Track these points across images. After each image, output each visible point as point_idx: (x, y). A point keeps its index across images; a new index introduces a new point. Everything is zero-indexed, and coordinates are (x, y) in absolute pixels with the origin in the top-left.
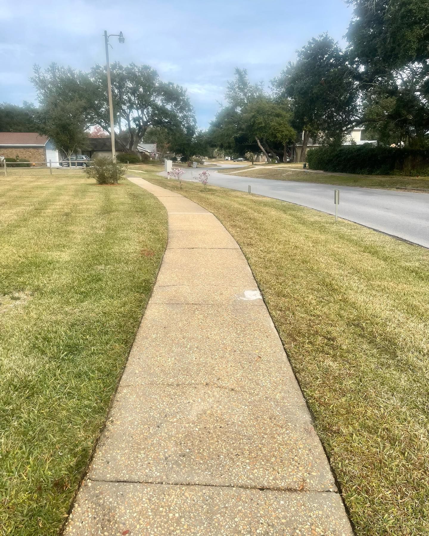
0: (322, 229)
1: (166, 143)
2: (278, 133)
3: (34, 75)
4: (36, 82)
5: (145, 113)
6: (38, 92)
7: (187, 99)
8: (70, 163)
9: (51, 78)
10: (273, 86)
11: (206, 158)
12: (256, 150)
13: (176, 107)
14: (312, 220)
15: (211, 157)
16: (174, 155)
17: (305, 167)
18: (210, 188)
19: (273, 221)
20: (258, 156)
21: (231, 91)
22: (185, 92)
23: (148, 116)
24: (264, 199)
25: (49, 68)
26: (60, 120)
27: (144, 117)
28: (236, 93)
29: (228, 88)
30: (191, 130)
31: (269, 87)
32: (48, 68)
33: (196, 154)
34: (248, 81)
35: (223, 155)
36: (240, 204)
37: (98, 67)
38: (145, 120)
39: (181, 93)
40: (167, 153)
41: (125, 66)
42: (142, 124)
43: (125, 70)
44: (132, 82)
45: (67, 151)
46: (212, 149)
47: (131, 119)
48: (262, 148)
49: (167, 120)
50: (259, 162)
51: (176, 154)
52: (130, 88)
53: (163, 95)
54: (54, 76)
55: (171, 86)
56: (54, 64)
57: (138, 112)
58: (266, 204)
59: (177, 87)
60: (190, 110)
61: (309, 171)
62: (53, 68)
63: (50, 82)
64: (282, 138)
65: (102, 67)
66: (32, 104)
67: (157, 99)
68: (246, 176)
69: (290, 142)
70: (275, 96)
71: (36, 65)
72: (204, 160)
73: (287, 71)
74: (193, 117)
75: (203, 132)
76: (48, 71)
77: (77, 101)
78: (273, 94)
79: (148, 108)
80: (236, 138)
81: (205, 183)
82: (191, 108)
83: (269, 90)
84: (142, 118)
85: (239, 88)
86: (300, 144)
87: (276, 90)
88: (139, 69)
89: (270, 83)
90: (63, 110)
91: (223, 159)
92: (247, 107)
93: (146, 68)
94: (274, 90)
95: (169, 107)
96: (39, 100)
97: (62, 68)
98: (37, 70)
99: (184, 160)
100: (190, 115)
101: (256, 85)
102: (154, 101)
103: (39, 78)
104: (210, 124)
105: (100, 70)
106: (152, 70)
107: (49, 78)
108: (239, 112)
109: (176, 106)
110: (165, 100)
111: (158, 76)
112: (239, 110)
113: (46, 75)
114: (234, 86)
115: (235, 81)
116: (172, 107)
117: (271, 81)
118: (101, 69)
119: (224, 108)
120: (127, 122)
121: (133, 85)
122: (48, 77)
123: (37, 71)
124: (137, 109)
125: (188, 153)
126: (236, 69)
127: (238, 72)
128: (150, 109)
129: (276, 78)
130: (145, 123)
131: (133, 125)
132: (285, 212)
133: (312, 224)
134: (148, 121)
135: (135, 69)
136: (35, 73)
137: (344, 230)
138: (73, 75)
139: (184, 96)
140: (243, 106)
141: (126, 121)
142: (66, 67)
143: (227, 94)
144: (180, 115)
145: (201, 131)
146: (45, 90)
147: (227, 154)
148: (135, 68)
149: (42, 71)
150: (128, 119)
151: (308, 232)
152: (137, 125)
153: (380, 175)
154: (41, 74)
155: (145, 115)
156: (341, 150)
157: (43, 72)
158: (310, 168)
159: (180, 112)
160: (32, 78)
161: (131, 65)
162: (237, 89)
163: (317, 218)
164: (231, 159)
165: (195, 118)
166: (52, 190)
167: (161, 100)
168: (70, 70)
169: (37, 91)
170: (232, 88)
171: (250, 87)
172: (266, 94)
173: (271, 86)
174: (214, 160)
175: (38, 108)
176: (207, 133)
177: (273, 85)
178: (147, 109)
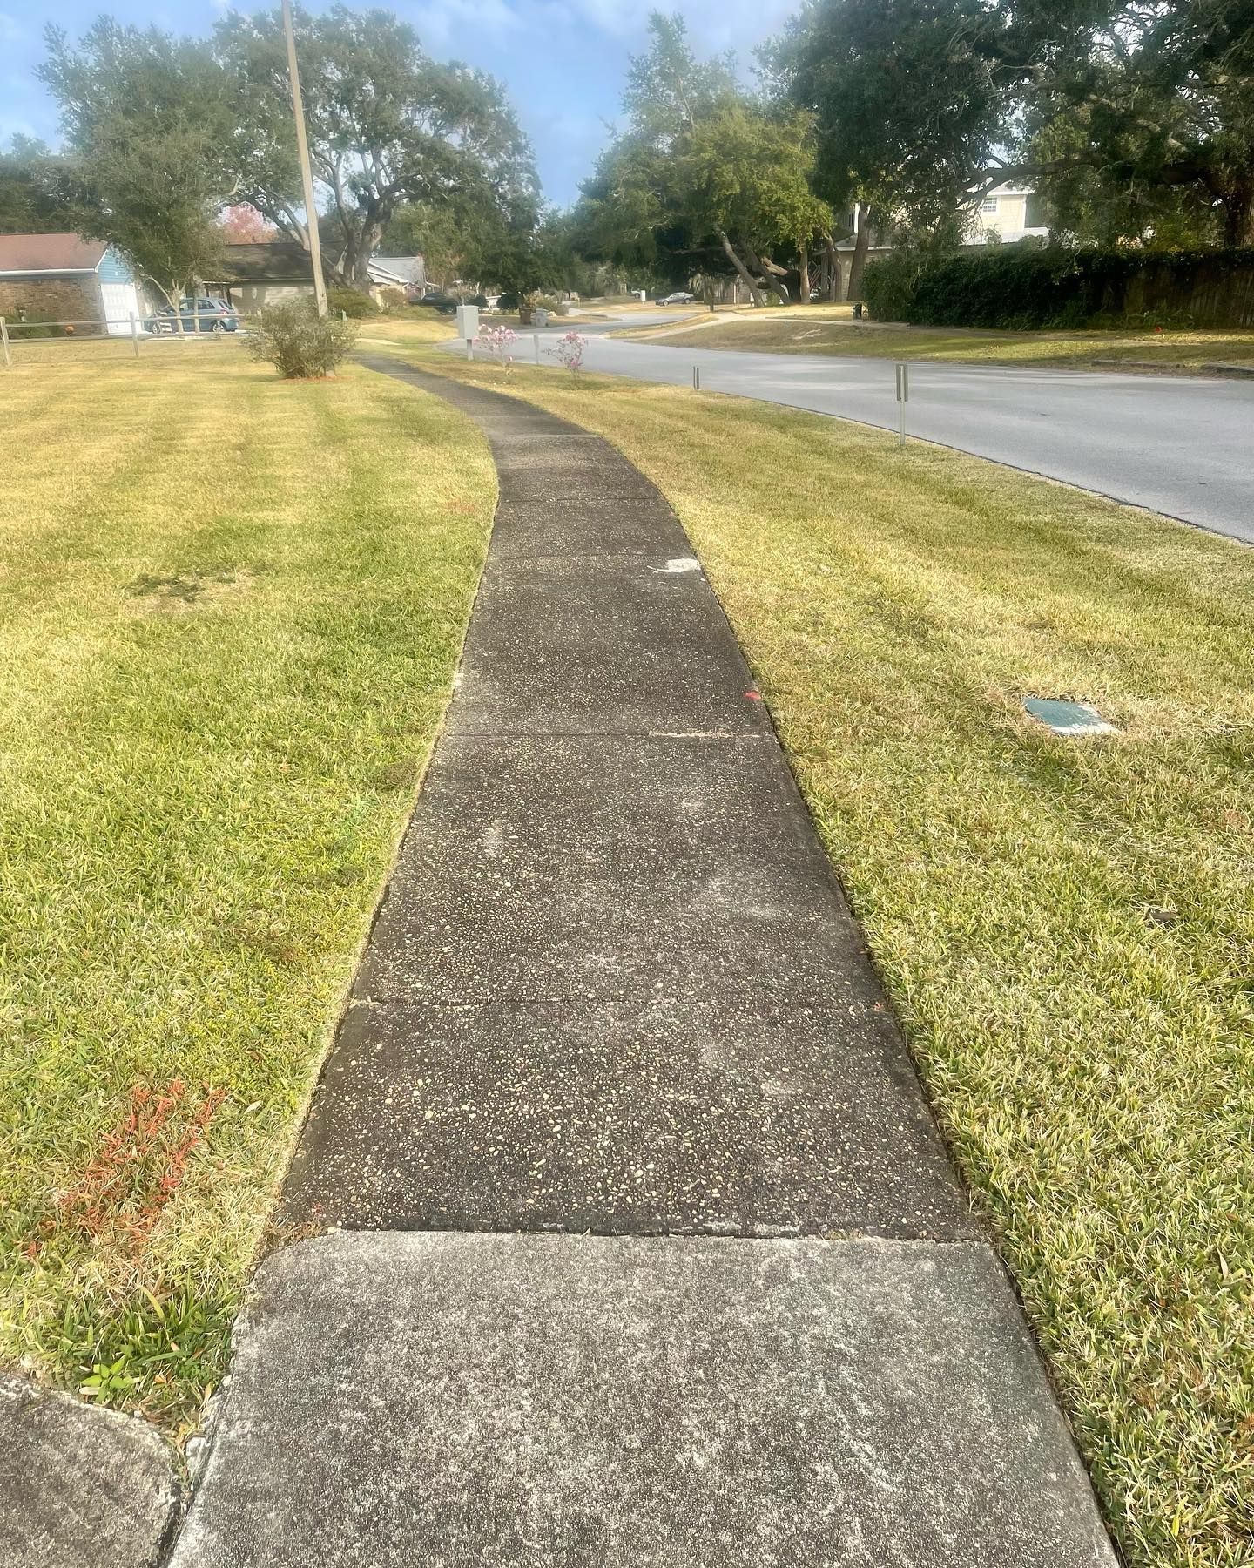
0: (865, 461)
1: (450, 252)
2: (783, 212)
3: (47, 56)
4: (57, 77)
5: (385, 161)
6: (65, 108)
7: (509, 115)
8: (180, 322)
9: (98, 64)
10: (765, 67)
11: (574, 295)
12: (720, 268)
13: (475, 139)
14: (846, 444)
15: (590, 293)
16: (476, 291)
17: (858, 311)
18: (588, 378)
19: (749, 450)
20: (727, 285)
21: (640, 85)
22: (502, 90)
23: (395, 170)
24: (735, 403)
25: (92, 32)
26: (141, 191)
27: (382, 173)
28: (654, 91)
29: (632, 75)
30: (524, 212)
31: (752, 70)
32: (89, 35)
33: (541, 285)
34: (689, 53)
35: (623, 287)
36: (670, 416)
37: (235, 21)
38: (386, 183)
39: (490, 94)
40: (456, 286)
41: (315, 15)
42: (376, 196)
43: (319, 27)
44: (340, 64)
45: (168, 286)
46: (589, 267)
47: (342, 180)
48: (736, 260)
49: (452, 183)
50: (732, 303)
51: (482, 288)
52: (337, 85)
53: (437, 102)
54: (109, 58)
55: (458, 72)
56: (105, 19)
57: (364, 160)
58: (737, 414)
59: (476, 77)
60: (519, 149)
61: (868, 324)
62: (103, 32)
63: (99, 77)
64: (793, 229)
65: (248, 19)
66: (40, 145)
67: (419, 116)
68: (691, 346)
69: (818, 240)
70: (770, 98)
71: (51, 26)
72: (568, 303)
73: (803, 18)
74: (529, 169)
75: (561, 214)
76: (88, 42)
77: (185, 131)
78: (764, 91)
79: (394, 146)
80: (659, 233)
81: (574, 366)
82: (523, 142)
83: (754, 78)
84: (375, 178)
85: (664, 75)
86: (848, 244)
87: (774, 80)
88: (358, 24)
89: (756, 57)
90: (146, 161)
91: (622, 297)
92: (688, 135)
93: (380, 19)
94: (766, 77)
95: (454, 140)
96: (69, 133)
97: (131, 30)
98: (57, 42)
99: (507, 303)
100: (520, 164)
101: (715, 63)
102: (410, 121)
103: (63, 64)
104: (582, 188)
105: (240, 28)
106: (397, 23)
107: (92, 63)
108: (666, 150)
109: (476, 135)
110: (442, 118)
111: (418, 42)
112: (664, 144)
113: (81, 55)
114: (648, 68)
115: (649, 53)
116: (463, 138)
117: (756, 51)
118: (244, 26)
119: (620, 140)
120: (333, 192)
121: (344, 74)
122: (91, 59)
123: (55, 43)
124: (361, 150)
125: (521, 283)
126: (653, 17)
127: (658, 22)
128: (399, 148)
129: (773, 41)
130: (386, 193)
131: (350, 200)
132: (782, 429)
133: (844, 453)
134: (395, 187)
135: (348, 24)
136: (52, 50)
137: (918, 462)
138: (163, 49)
139: (500, 104)
140: (676, 131)
141: (329, 188)
142: (143, 28)
143: (629, 96)
144: (491, 164)
145: (554, 212)
146: (84, 102)
147: (636, 280)
148: (349, 20)
149: (72, 42)
150: (333, 182)
151: (827, 469)
152: (361, 199)
153: (1063, 329)
154: (69, 54)
155: (384, 167)
156: (957, 261)
157: (76, 48)
158: (874, 316)
159: (490, 157)
160: (43, 68)
161: (334, 11)
162: (657, 80)
163: (858, 440)
164: (649, 298)
165: (534, 174)
166: (163, 397)
167: (431, 118)
168: (154, 36)
169: (61, 105)
170: (640, 76)
171: (698, 72)
172: (743, 91)
173: (758, 68)
174: (596, 300)
175: (57, 154)
176: (574, 218)
177: (765, 63)
178: (390, 150)
